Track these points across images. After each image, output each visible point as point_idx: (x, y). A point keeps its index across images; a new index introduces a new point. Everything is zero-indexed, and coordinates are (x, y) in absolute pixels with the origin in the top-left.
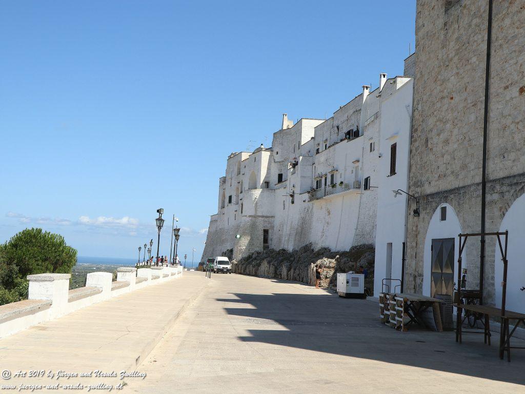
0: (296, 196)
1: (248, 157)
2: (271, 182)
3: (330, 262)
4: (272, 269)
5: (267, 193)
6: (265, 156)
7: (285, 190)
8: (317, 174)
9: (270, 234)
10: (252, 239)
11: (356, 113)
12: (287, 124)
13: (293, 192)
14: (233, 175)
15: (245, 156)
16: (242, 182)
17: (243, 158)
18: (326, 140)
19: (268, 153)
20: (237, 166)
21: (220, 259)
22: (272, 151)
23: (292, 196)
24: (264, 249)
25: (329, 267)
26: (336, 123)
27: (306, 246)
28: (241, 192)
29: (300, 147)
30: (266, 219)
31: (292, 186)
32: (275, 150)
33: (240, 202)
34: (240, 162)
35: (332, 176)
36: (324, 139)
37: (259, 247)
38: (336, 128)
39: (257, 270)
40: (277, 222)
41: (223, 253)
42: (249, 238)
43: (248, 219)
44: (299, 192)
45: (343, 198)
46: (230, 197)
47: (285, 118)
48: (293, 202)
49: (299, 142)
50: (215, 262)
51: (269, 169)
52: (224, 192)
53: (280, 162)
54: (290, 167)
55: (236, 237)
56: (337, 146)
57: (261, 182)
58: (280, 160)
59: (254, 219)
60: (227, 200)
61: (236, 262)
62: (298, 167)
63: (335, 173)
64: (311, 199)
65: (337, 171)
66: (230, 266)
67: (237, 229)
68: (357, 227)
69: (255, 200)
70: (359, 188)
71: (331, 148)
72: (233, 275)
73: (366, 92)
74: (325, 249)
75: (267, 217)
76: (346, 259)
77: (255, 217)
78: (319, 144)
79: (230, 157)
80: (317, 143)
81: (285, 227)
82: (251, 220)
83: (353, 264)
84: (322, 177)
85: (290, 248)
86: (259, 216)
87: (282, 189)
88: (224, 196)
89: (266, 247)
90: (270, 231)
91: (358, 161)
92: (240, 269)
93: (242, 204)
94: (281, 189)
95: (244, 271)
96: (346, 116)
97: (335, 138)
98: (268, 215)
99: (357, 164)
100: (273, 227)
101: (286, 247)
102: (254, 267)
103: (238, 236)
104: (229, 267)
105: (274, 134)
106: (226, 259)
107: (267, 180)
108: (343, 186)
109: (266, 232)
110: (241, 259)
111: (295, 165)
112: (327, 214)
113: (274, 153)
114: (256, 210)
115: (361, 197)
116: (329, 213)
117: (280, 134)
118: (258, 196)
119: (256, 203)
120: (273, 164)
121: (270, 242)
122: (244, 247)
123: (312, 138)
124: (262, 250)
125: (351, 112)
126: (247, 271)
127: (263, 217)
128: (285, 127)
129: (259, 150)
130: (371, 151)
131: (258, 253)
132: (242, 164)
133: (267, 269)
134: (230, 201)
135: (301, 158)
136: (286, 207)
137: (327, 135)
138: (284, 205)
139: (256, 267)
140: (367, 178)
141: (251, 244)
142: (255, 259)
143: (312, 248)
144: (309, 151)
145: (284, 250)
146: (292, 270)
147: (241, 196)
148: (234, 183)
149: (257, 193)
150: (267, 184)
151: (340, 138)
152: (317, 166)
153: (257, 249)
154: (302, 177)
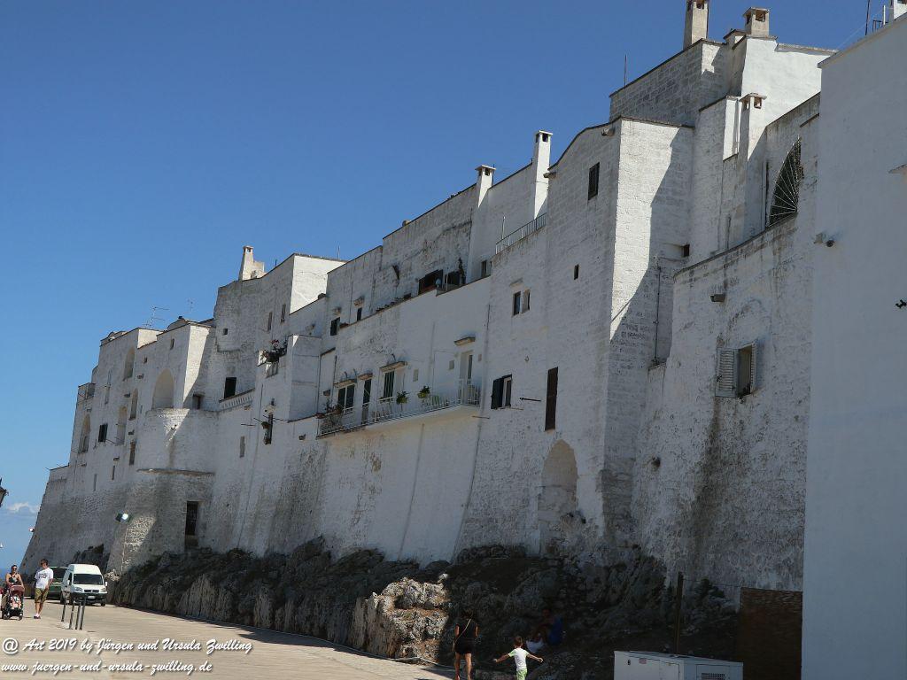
0: (276, 426)
1: (155, 339)
2: (207, 395)
3: (430, 593)
4: (224, 599)
5: (199, 419)
6: (198, 337)
7: (249, 411)
8: (341, 374)
9: (201, 514)
10: (158, 524)
11: (454, 232)
12: (252, 268)
13: (271, 417)
14: (112, 380)
15: (145, 337)
16: (136, 396)
17: (142, 341)
18: (362, 298)
19: (205, 331)
20: (124, 361)
21: (80, 569)
22: (213, 326)
23: (268, 426)
24: (186, 548)
25: (427, 606)
26: (389, 259)
27: (311, 543)
28: (133, 417)
29: (286, 317)
30: (196, 479)
31: (267, 401)
32: (221, 326)
33: (128, 439)
34: (133, 351)
35: (389, 379)
36: (355, 297)
37: (174, 541)
38: (391, 271)
39: (178, 598)
40: (221, 486)
41: (78, 554)
42: (152, 521)
43: (151, 477)
44: (287, 417)
45: (423, 430)
46: (103, 429)
47: (249, 255)
48: (268, 440)
49: (284, 306)
50: (66, 576)
51: (204, 366)
52: (88, 418)
53: (230, 352)
54: (261, 359)
55: (119, 518)
56: (404, 305)
57: (186, 395)
58: (231, 347)
59: (165, 477)
60: (95, 434)
61: (115, 578)
62: (287, 360)
63: (398, 370)
64: (325, 433)
65: (403, 363)
66: (103, 587)
67: (120, 500)
68: (469, 499)
69: (170, 434)
70: (476, 403)
71: (387, 312)
72: (109, 608)
73: (486, 182)
74: (370, 553)
75: (197, 473)
76: (477, 585)
77: (169, 473)
78: (339, 309)
79: (106, 342)
80: (333, 306)
81: (243, 497)
82: (160, 479)
83: (500, 598)
84: (355, 381)
85: (259, 548)
86: (180, 471)
87: (241, 410)
88: (87, 427)
89: (191, 544)
90: (202, 506)
91: (472, 339)
92: (127, 593)
93: (133, 445)
94: (234, 412)
95: (138, 600)
96: (423, 241)
97: (387, 291)
98: (201, 469)
99: (468, 347)
100: (209, 498)
101: (245, 544)
102: (167, 590)
103: (125, 517)
104: (100, 589)
105: (221, 289)
106: (94, 570)
107: (199, 391)
108: (428, 400)
109: (192, 508)
110: (130, 571)
111: (274, 357)
112: (370, 465)
113: (219, 333)
114: (172, 457)
115: (480, 426)
116: (377, 465)
117: (235, 291)
118: (179, 424)
119: (174, 441)
120: (214, 355)
121: (200, 532)
122: (139, 543)
123: (321, 296)
124: (182, 549)
125: (437, 231)
126: (148, 599)
127: (187, 472)
128: (246, 276)
129: (182, 324)
130: (516, 312)
131: (173, 557)
132: (137, 353)
133: (208, 598)
134: (102, 437)
135: (295, 338)
136: (249, 452)
137: (363, 287)
138: (243, 446)
139: (174, 592)
140: (502, 380)
141: (155, 533)
142: (166, 570)
143: (326, 550)
144: (313, 326)
145: (240, 552)
146: (289, 606)
147: (131, 426)
148: (116, 397)
149: (177, 418)
150: (197, 400)
151: (401, 292)
152: (341, 357)
153: (171, 548)
154: (297, 382)
